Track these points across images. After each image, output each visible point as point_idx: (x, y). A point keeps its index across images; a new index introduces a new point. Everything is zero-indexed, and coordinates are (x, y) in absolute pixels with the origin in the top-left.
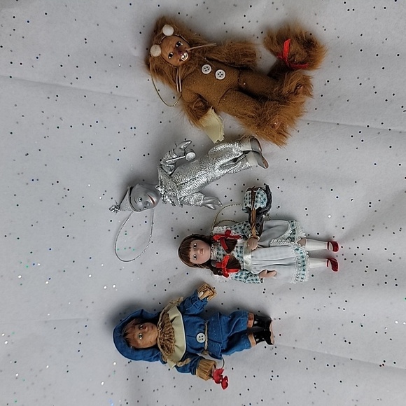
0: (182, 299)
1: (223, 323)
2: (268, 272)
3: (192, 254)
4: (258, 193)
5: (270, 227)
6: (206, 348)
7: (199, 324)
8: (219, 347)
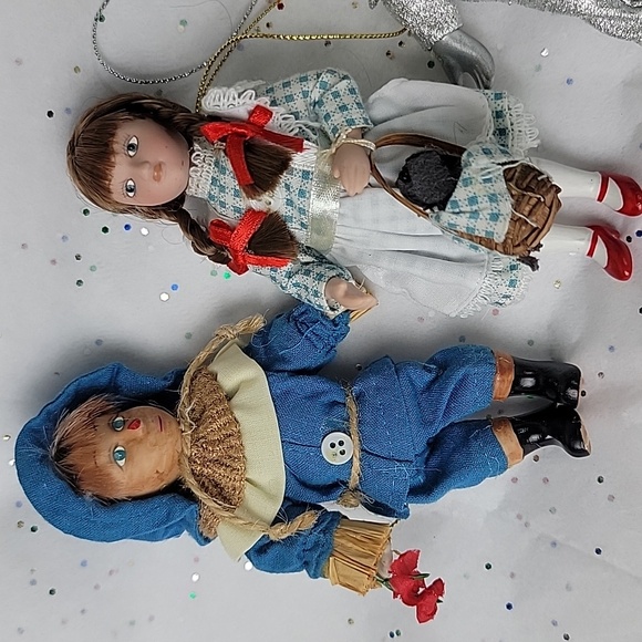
0: (258, 323)
6: (354, 481)
7: (325, 399)
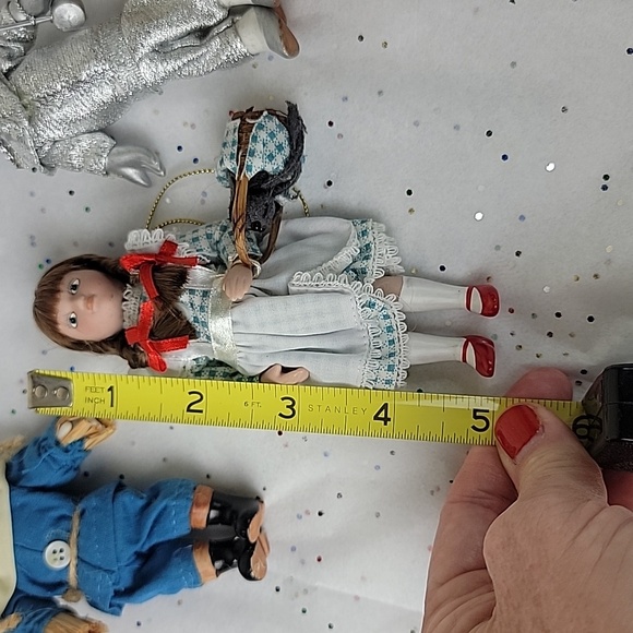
1: (120, 515)
2: (285, 370)
3: (64, 308)
4: (261, 127)
5: (298, 238)
6: (73, 583)
7: (55, 514)
8: (106, 585)
